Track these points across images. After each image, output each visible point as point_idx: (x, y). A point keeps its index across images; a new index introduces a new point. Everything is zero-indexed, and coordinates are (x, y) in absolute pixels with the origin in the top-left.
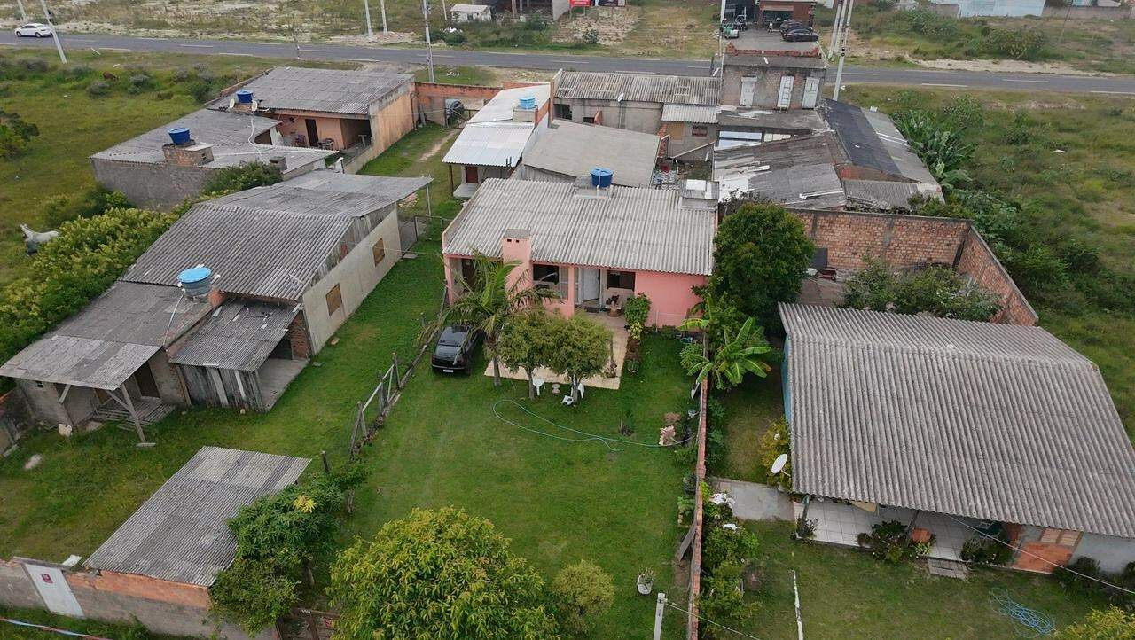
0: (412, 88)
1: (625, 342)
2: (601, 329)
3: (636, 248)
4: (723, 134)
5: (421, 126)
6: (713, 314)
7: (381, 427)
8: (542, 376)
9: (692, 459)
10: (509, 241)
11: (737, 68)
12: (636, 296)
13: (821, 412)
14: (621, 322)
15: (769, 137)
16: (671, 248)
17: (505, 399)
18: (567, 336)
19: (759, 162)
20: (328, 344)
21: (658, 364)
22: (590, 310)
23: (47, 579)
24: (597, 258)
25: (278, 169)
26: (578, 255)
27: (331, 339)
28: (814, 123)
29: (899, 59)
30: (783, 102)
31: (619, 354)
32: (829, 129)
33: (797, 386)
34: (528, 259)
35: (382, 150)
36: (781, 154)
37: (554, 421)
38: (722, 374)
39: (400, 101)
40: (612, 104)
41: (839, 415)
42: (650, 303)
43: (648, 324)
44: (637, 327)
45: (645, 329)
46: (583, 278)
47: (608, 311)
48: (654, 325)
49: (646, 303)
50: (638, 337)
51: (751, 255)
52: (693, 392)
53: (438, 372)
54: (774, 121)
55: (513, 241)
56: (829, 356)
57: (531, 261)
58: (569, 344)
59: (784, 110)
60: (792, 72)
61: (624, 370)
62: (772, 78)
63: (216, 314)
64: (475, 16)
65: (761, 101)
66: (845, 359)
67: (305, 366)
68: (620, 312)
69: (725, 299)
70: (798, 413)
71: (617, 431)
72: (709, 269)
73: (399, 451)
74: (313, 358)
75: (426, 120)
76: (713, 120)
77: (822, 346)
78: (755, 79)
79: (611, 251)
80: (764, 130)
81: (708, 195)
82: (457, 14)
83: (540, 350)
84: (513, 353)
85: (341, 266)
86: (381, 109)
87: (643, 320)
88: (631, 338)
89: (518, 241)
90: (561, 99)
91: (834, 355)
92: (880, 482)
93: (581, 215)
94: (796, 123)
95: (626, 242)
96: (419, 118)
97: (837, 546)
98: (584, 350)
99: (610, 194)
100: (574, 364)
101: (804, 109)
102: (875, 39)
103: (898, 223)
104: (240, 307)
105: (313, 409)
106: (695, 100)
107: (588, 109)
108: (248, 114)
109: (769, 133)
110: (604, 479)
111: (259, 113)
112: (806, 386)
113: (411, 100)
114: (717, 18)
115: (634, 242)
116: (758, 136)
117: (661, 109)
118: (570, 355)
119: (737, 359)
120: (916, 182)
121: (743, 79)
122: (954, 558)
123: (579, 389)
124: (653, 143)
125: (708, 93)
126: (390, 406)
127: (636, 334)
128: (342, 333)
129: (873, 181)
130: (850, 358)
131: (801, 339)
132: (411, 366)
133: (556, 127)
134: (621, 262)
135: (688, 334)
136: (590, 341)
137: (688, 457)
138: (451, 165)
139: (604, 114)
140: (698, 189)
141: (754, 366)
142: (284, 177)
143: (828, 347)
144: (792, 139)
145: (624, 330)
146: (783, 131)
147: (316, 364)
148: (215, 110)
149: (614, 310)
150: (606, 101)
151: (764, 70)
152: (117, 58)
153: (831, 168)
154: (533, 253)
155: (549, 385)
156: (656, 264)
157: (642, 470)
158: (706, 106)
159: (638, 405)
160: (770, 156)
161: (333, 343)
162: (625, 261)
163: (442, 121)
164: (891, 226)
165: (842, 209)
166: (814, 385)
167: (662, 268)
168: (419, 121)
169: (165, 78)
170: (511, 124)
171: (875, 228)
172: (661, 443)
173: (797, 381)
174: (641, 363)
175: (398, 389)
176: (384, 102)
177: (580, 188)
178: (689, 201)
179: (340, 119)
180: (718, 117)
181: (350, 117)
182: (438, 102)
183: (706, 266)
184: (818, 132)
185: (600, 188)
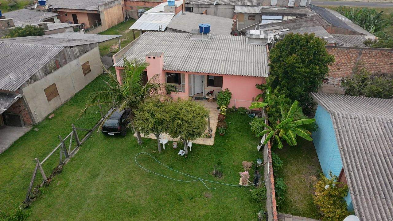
0: (122, 2)
1: (217, 116)
2: (200, 109)
3: (223, 63)
4: (264, 17)
5: (127, 20)
6: (271, 99)
7: (59, 173)
8: (165, 138)
9: (262, 197)
10: (149, 58)
12: (223, 90)
13: (370, 173)
14: (215, 105)
15: (286, 18)
16: (243, 63)
17: (144, 152)
18: (179, 114)
19: (283, 28)
20: (47, 118)
21: (236, 129)
22: (197, 99)
24: (201, 68)
25: (43, 29)
26: (190, 67)
27: (49, 115)
28: (307, 12)
30: (291, 4)
31: (213, 123)
32: (315, 13)
33: (346, 151)
34: (161, 69)
35: (107, 28)
36: (293, 24)
37: (172, 167)
38: (281, 138)
39: (116, 7)
40: (211, 6)
41: (385, 176)
42: (231, 94)
43: (230, 106)
44: (224, 108)
45: (228, 109)
46: (194, 82)
47: (207, 99)
48: (234, 107)
49: (229, 94)
50: (224, 114)
51: (295, 61)
52: (259, 148)
53: (106, 134)
54: (288, 11)
55: (152, 57)
56: (364, 128)
57: (163, 70)
58: (179, 119)
59: (291, 7)
61: (217, 133)
65: (281, 4)
66: (376, 130)
67: (28, 131)
68: (214, 100)
69: (278, 91)
70: (352, 174)
71: (211, 174)
72: (266, 74)
73: (66, 191)
74: (35, 126)
75: (129, 17)
76: (258, 12)
77: (357, 120)
79: (209, 65)
80: (283, 14)
81: (262, 37)
83: (161, 123)
84: (143, 125)
86: (106, 9)
87: (227, 104)
88: (220, 114)
89: (154, 58)
90: (188, 4)
91: (368, 128)
93: (193, 48)
94: (298, 11)
95: (217, 60)
96: (127, 16)
98: (190, 123)
99: (209, 37)
100: (183, 132)
101: (300, 7)
103: (364, 52)
105: (22, 159)
106: (249, 4)
107: (200, 9)
108: (44, 11)
109: (286, 16)
110: (203, 213)
111: (50, 10)
112: (353, 151)
113: (122, 7)
115: (222, 60)
116: (280, 17)
117: (234, 9)
118: (180, 126)
119: (290, 128)
120: (364, 35)
123: (188, 145)
124: (231, 21)
126: (70, 157)
127: (224, 112)
128: (57, 112)
129: (342, 35)
130: (380, 129)
131: (341, 116)
132: (90, 131)
133: (185, 14)
134: (215, 70)
135: (253, 112)
136: (193, 117)
137: (260, 196)
138: (133, 30)
139: (207, 10)
140: (256, 34)
141: (302, 133)
142: (46, 33)
143: (361, 121)
144: (298, 18)
145: (216, 109)
146: (293, 15)
147: (36, 129)
148: (29, 9)
149: (211, 99)
150: (209, 5)
153: (321, 27)
154: (164, 66)
155: (170, 142)
156: (235, 71)
157: (229, 205)
158: (255, 6)
159: (225, 156)
160: (288, 25)
161: (50, 117)
162: (217, 69)
163: (136, 18)
164: (360, 54)
165: (333, 45)
166: (359, 150)
167: (239, 73)
168: (127, 18)
170: (163, 13)
171: (351, 55)
172: (241, 183)
173: (345, 147)
174: (227, 128)
175: (78, 145)
176: (108, 6)
177: (193, 34)
178: (252, 40)
179: (88, 14)
180: (261, 10)
181: (92, 12)
182: (134, 10)
183: (264, 72)
184: (310, 15)
185: (204, 34)
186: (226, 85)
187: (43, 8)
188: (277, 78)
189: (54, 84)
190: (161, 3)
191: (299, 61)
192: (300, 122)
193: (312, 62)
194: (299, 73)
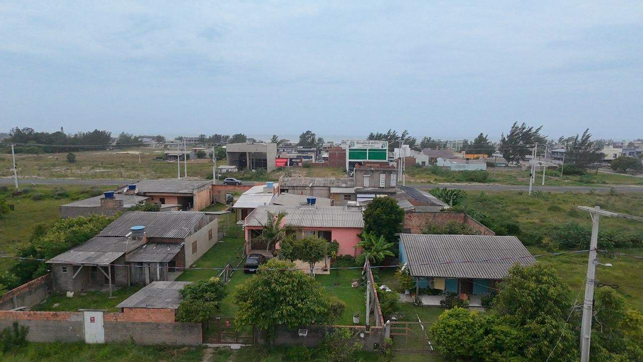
0: (210, 187)
4: (359, 196)
5: (213, 204)
11: (361, 171)
12: (332, 241)
13: (417, 254)
16: (345, 221)
20: (191, 266)
23: (93, 320)
24: (314, 225)
26: (306, 224)
27: (192, 265)
28: (397, 191)
29: (429, 182)
30: (382, 185)
32: (403, 192)
33: (406, 248)
39: (206, 191)
40: (307, 188)
42: (339, 244)
43: (339, 254)
48: (341, 256)
49: (337, 244)
50: (335, 258)
52: (363, 272)
54: (380, 190)
56: (417, 239)
59: (382, 187)
60: (384, 172)
62: (376, 175)
63: (144, 247)
64: (230, 170)
65: (373, 185)
66: (423, 240)
67: (182, 274)
69: (371, 233)
70: (408, 255)
71: (332, 285)
72: (363, 226)
74: (185, 271)
75: (216, 201)
76: (353, 192)
77: (414, 236)
78: (369, 175)
79: (320, 223)
80: (376, 193)
81: (358, 205)
82: (221, 169)
85: (198, 232)
86: (198, 192)
87: (336, 253)
90: (283, 186)
91: (419, 239)
92: (444, 272)
93: (304, 214)
94: (389, 191)
95: (325, 220)
96: (213, 201)
97: (432, 306)
99: (315, 208)
101: (391, 187)
102: (417, 176)
104: (155, 245)
106: (344, 185)
107: (296, 191)
108: (132, 195)
109: (378, 194)
111: (138, 194)
112: (410, 248)
113: (211, 191)
114: (345, 171)
116: (373, 196)
117: (329, 190)
119: (380, 251)
120: (442, 206)
121: (364, 175)
122: (478, 305)
124: (328, 200)
125: (349, 183)
128: (197, 263)
129: (424, 207)
130: (425, 239)
133: (283, 194)
134: (325, 225)
138: (236, 209)
139: (303, 193)
140: (353, 204)
141: (388, 252)
142: (160, 210)
143: (416, 236)
144: (389, 196)
146: (384, 193)
147: (187, 273)
148: (116, 193)
150: (304, 187)
151: (372, 171)
152: (45, 186)
153: (407, 201)
156: (340, 225)
157: (346, 294)
158: (349, 187)
161: (194, 266)
162: (327, 225)
163: (224, 202)
166: (413, 247)
167: (343, 226)
169: (74, 192)
170: (262, 194)
171: (428, 218)
172: (353, 286)
173: (406, 246)
176: (200, 190)
177: (303, 205)
178: (350, 208)
179: (178, 197)
180: (355, 190)
181: (184, 195)
182: (223, 193)
183: (362, 224)
184: (399, 193)
185: (311, 204)
186: (334, 237)
187: (132, 192)
188: (370, 226)
189: (196, 241)
190: (252, 186)
191: (383, 212)
192: (385, 247)
193: (390, 213)
194: (383, 219)
